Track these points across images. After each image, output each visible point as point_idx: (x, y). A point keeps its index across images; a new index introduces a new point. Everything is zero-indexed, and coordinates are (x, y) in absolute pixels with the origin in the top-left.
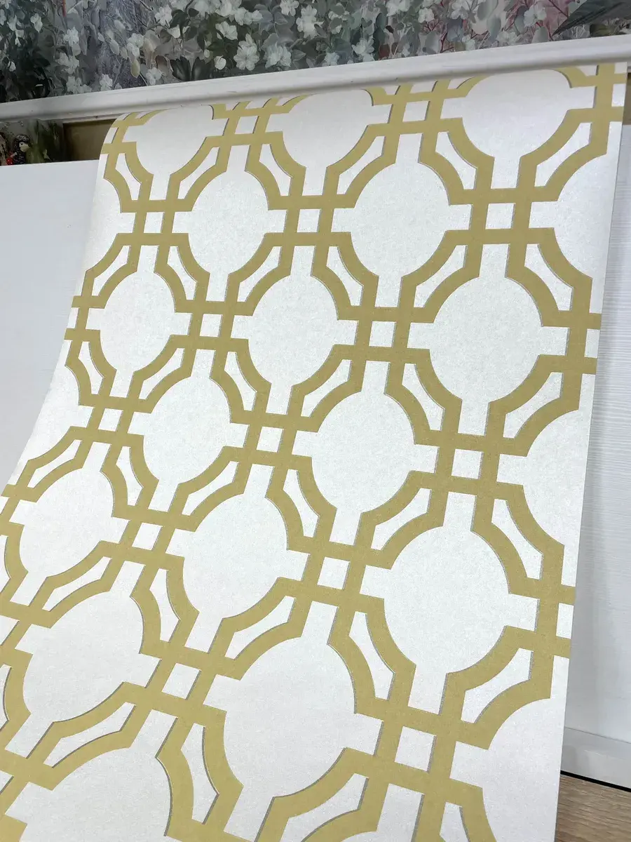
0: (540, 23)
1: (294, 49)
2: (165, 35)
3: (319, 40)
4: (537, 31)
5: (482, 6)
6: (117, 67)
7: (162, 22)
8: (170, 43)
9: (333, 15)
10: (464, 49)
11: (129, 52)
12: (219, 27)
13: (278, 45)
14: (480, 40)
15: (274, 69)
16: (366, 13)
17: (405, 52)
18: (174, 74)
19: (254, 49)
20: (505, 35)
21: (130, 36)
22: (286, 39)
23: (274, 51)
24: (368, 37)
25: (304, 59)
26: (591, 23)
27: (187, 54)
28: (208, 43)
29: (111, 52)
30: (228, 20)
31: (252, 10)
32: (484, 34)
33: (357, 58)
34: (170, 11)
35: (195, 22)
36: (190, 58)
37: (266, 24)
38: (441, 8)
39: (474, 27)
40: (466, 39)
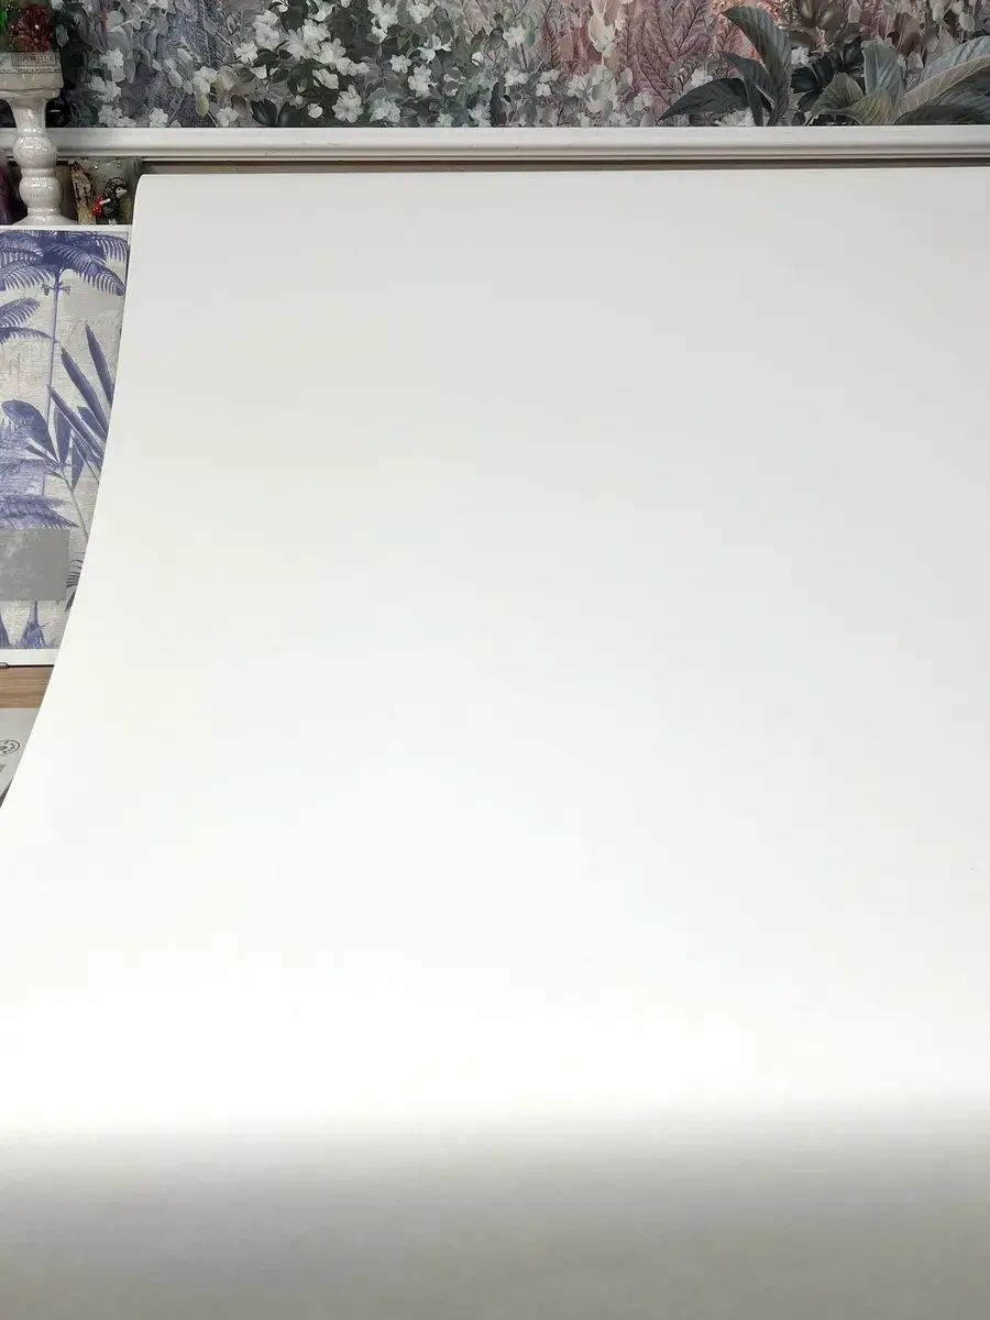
0: (646, 109)
1: (404, 106)
2: (245, 74)
3: (430, 100)
4: (644, 117)
6: (177, 102)
7: (244, 60)
8: (252, 85)
9: (448, 78)
10: (580, 126)
11: (196, 87)
12: (316, 73)
13: (386, 100)
14: (594, 118)
15: (381, 123)
16: (481, 80)
17: (522, 121)
18: (255, 117)
19: (357, 101)
20: (615, 117)
21: (199, 69)
22: (397, 96)
23: (380, 105)
24: (484, 104)
25: (415, 117)
26: (693, 112)
27: (273, 97)
28: (301, 89)
29: (170, 84)
30: (328, 67)
31: (357, 61)
32: (597, 114)
33: (473, 123)
34: (255, 49)
35: (287, 65)
36: (278, 101)
37: (374, 78)
38: (558, 85)
39: (589, 106)
40: (581, 116)
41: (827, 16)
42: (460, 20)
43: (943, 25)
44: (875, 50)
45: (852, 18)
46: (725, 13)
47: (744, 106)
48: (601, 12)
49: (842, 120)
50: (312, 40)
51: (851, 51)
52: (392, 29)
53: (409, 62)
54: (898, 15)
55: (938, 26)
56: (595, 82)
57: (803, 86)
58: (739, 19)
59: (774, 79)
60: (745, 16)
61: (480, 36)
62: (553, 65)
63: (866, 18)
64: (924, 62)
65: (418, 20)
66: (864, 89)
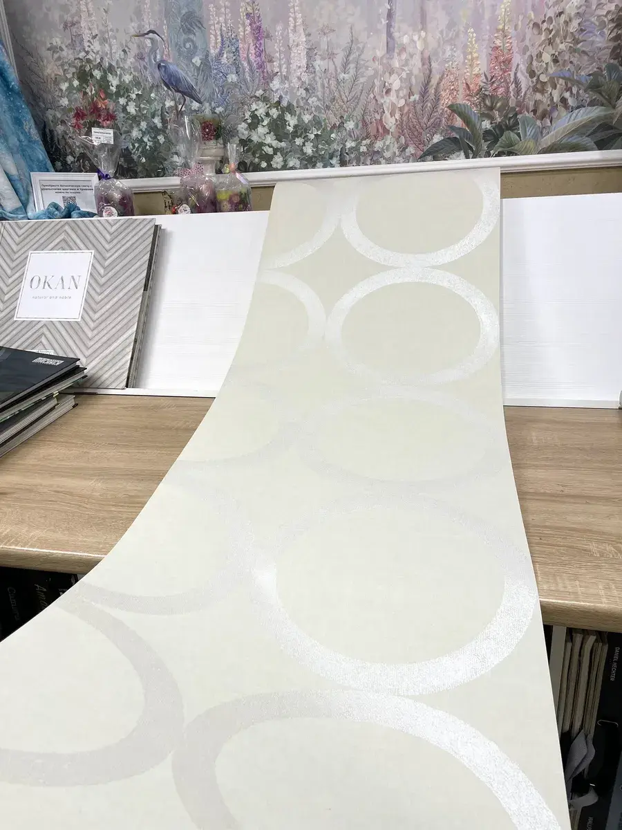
0: (412, 154)
1: (301, 160)
3: (313, 157)
4: (411, 158)
5: (388, 147)
8: (237, 154)
9: (320, 146)
10: (381, 164)
12: (263, 148)
13: (294, 158)
14: (388, 160)
15: (291, 168)
16: (335, 146)
19: (281, 159)
20: (398, 159)
22: (299, 156)
23: (292, 160)
24: (337, 157)
25: (307, 164)
26: (435, 154)
27: (246, 159)
28: (257, 155)
30: (268, 145)
31: (281, 142)
32: (389, 158)
33: (332, 166)
34: (238, 139)
35: (252, 146)
36: (248, 161)
37: (288, 148)
38: (370, 145)
39: (384, 154)
40: (381, 160)
41: (499, 105)
42: (325, 119)
43: (559, 104)
44: (525, 119)
45: (512, 103)
46: (449, 107)
47: (460, 150)
48: (388, 110)
49: (510, 154)
50: (262, 134)
51: (512, 120)
52: (295, 127)
53: (303, 140)
54: (536, 101)
55: (557, 105)
56: (387, 144)
57: (488, 138)
58: (454, 109)
59: (473, 136)
60: (457, 107)
61: (334, 126)
62: (367, 137)
63: (519, 104)
64: (551, 122)
65: (306, 121)
66: (520, 137)
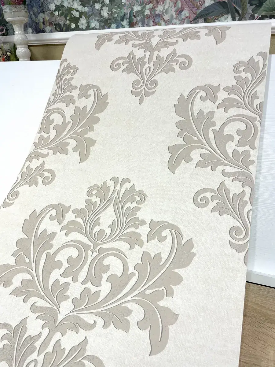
0: (187, 17)
1: (100, 22)
2: (52, 14)
4: (186, 20)
5: (167, 10)
6: (34, 25)
7: (51, 9)
8: (54, 18)
9: (114, 10)
10: (161, 25)
11: (39, 20)
12: (72, 12)
13: (94, 20)
14: (166, 22)
15: (93, 29)
16: (126, 10)
17: (140, 25)
18: (56, 29)
19: (85, 21)
20: (175, 20)
21: (39, 14)
22: (97, 18)
23: (93, 22)
24: (127, 19)
25: (104, 26)
26: (204, 17)
27: (60, 21)
28: (68, 18)
29: (32, 20)
30: (76, 10)
31: (84, 7)
32: (168, 20)
33: (123, 27)
34: (54, 5)
35: (64, 10)
36: (62, 23)
37: (90, 12)
38: (153, 9)
39: (164, 17)
40: (161, 22)
47: (228, 13)
49: (272, 17)
50: (71, 1)
53: (101, 5)
56: (166, 7)
57: (254, 2)
62: (150, 2)
